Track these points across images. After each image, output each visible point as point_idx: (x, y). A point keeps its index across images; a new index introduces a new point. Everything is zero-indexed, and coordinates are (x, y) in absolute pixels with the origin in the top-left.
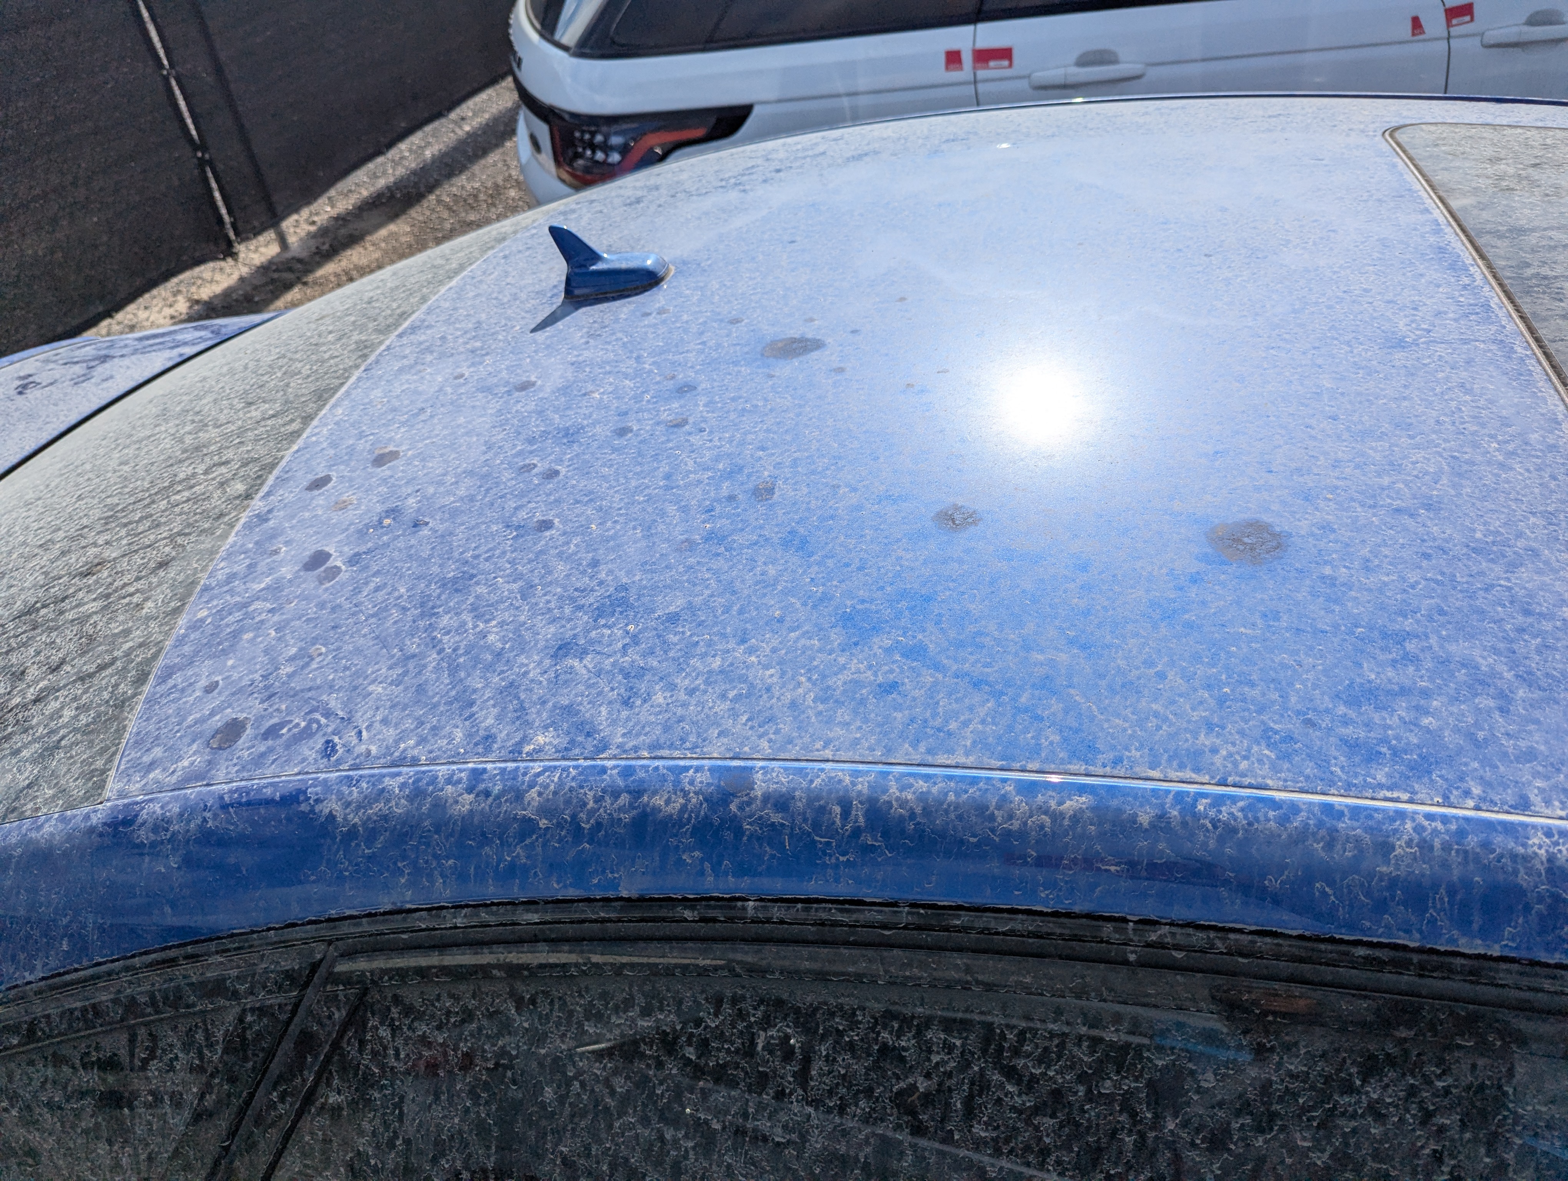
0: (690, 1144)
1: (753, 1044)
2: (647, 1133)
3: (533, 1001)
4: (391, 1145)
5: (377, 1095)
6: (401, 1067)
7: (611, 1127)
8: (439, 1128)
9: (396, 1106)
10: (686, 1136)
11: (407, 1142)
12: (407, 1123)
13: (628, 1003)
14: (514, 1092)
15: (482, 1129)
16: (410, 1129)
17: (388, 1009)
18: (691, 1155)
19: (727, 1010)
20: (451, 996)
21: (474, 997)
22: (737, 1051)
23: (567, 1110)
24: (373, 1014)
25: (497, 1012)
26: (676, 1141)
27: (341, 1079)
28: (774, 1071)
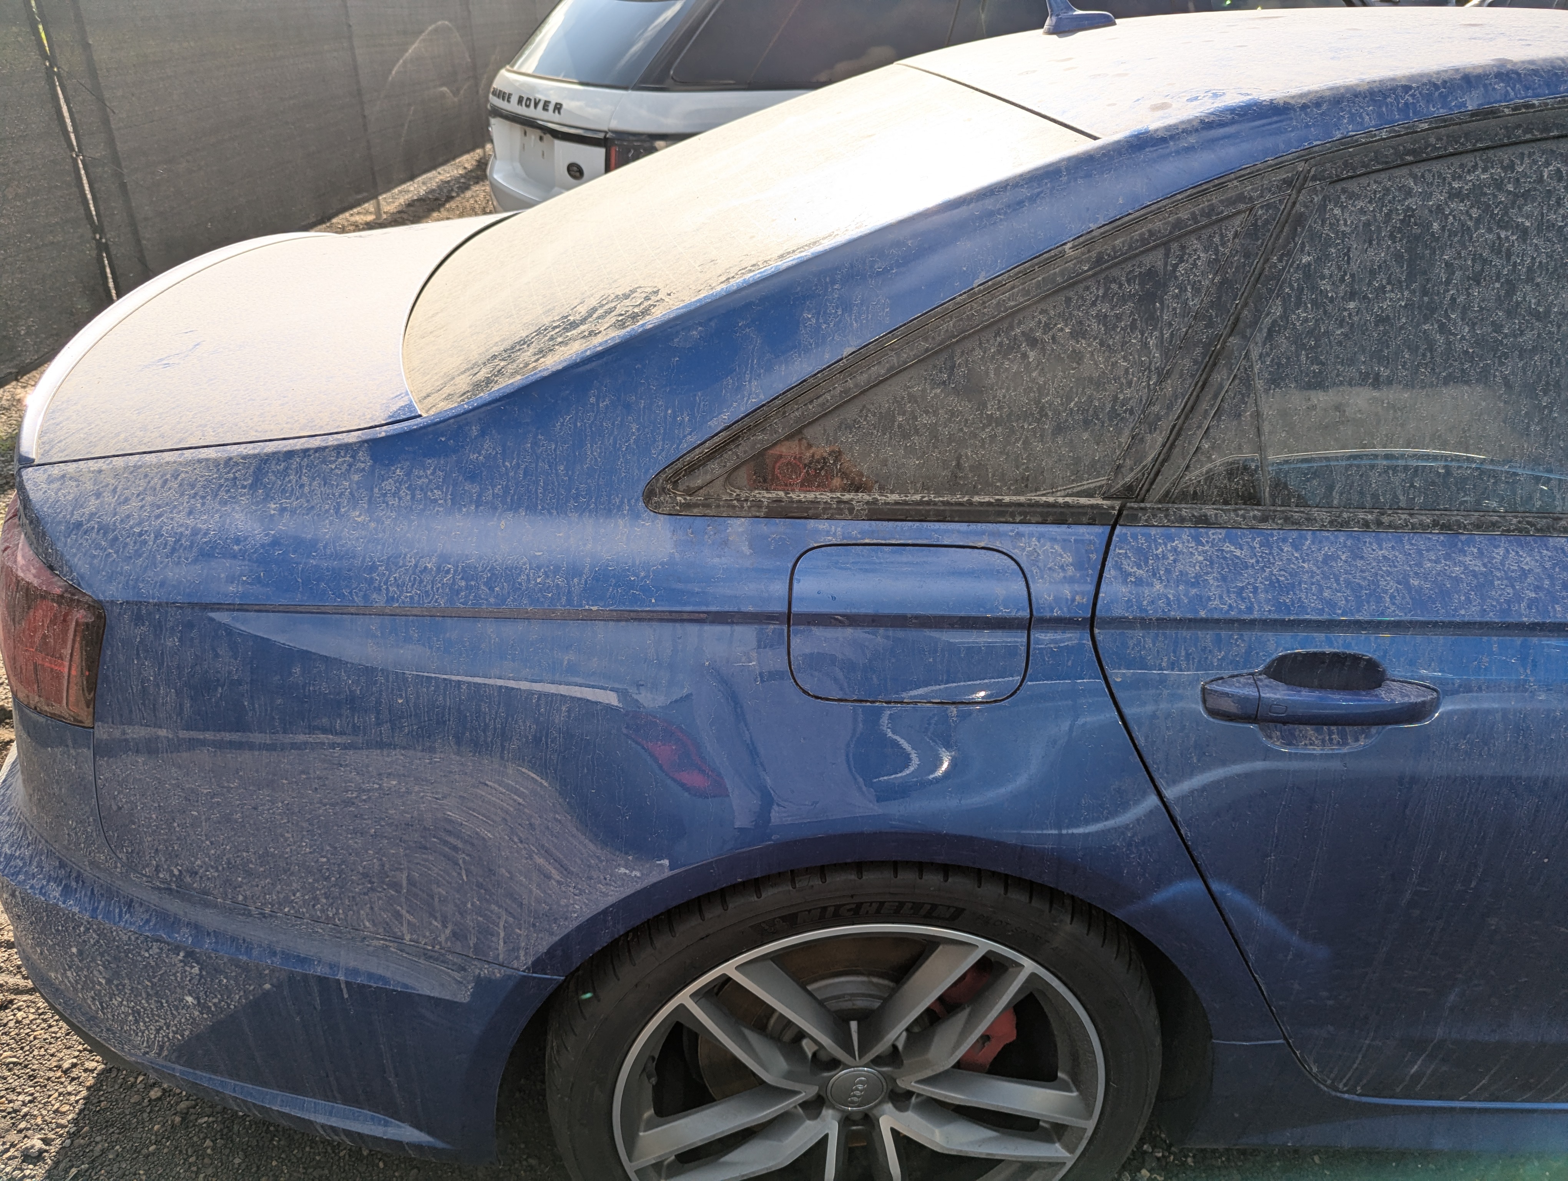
0: (1515, 238)
1: (1542, 176)
2: (1491, 236)
3: (1423, 176)
4: (1342, 280)
5: (1333, 250)
6: (1348, 230)
7: (1471, 238)
8: (1373, 261)
9: (1345, 254)
10: (1513, 234)
11: (1352, 276)
12: (1352, 264)
13: (1475, 167)
14: (1416, 230)
15: (1398, 257)
16: (1354, 267)
17: (1339, 198)
18: (1516, 244)
19: (1527, 161)
20: (1375, 182)
21: (1389, 180)
22: (1535, 181)
23: (1447, 233)
24: (1330, 201)
25: (1403, 186)
26: (1507, 238)
27: (1311, 246)
28: (1554, 188)
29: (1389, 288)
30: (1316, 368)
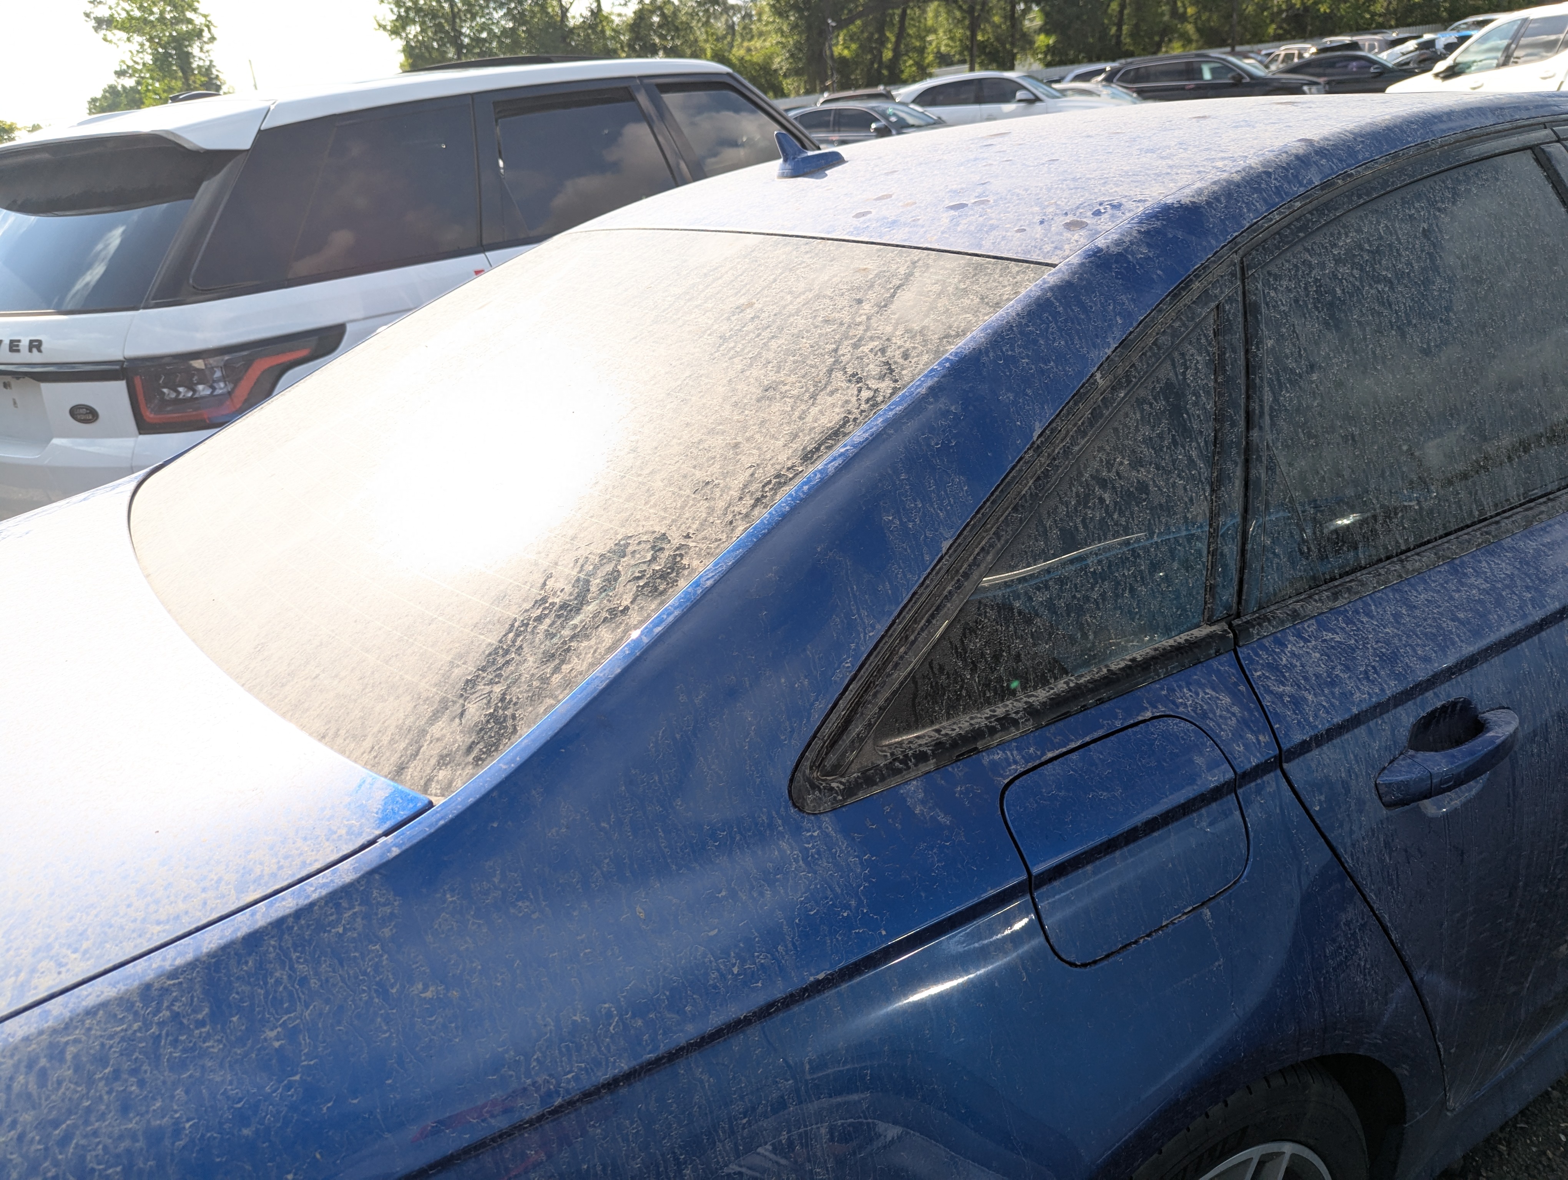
0: (1387, 289)
1: (1380, 233)
2: (1374, 291)
3: (1313, 249)
5: (1284, 330)
7: (1363, 296)
9: (1293, 332)
10: (1385, 286)
11: (1305, 350)
12: (1301, 339)
13: (1340, 234)
15: (1327, 324)
16: (1303, 341)
17: (1269, 281)
18: (1390, 295)
19: (1366, 222)
20: (1286, 262)
21: (1294, 258)
22: (1378, 238)
23: (1347, 296)
25: (1305, 261)
29: (1332, 355)
30: (1312, 441)
